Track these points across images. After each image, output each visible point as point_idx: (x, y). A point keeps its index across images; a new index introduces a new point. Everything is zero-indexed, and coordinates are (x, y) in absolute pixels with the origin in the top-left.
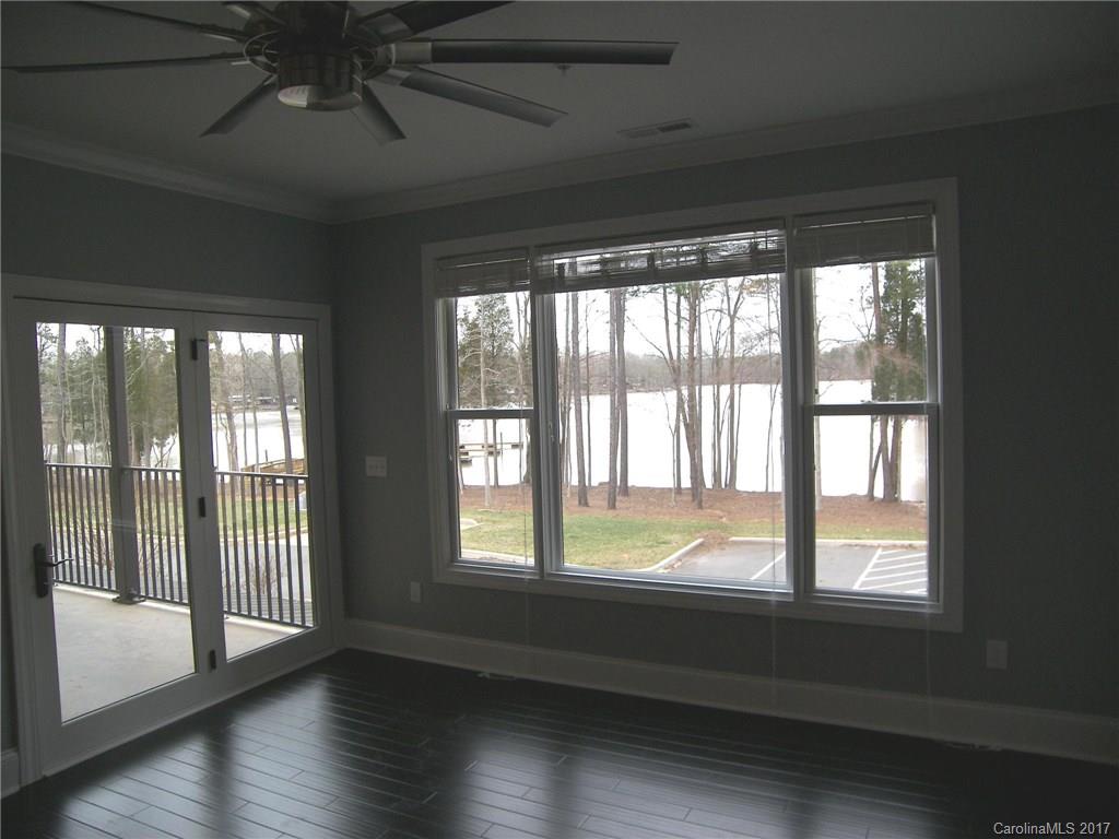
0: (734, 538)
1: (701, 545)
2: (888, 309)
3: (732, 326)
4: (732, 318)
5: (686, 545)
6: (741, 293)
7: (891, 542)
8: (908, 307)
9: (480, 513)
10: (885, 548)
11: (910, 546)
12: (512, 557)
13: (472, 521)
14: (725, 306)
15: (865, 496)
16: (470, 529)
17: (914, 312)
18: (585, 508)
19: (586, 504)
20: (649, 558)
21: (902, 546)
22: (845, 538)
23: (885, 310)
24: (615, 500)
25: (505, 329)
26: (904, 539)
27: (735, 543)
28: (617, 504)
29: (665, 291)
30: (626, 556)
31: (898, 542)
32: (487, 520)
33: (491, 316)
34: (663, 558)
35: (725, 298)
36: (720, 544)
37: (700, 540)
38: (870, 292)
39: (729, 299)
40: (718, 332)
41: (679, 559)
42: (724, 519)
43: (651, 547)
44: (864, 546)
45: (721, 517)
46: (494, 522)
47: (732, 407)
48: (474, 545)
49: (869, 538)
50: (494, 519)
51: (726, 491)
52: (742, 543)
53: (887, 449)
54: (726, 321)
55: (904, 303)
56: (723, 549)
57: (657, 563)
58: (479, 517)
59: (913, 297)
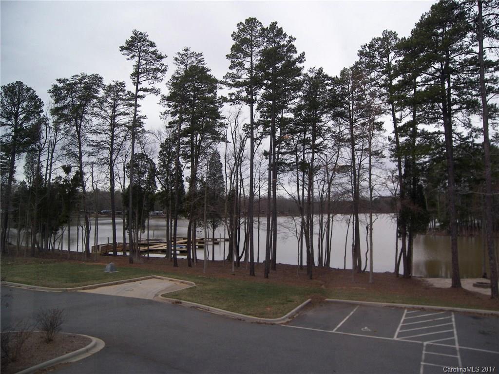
0: (327, 299)
1: (310, 302)
2: (406, 182)
3: (329, 188)
4: (330, 184)
5: (302, 303)
6: (334, 172)
7: (411, 306)
8: (416, 181)
9: (199, 278)
10: (409, 309)
11: (423, 308)
12: (208, 307)
13: (193, 283)
14: (326, 178)
15: (393, 273)
16: (191, 288)
17: (419, 183)
18: (253, 277)
19: (254, 275)
20: (281, 311)
21: (418, 309)
22: (387, 302)
23: (404, 182)
24: (269, 272)
25: (221, 185)
26: (419, 304)
27: (328, 302)
28: (269, 275)
29: (297, 170)
30: (269, 309)
31: (416, 306)
32: (201, 283)
33: (214, 179)
34: (289, 311)
35: (326, 174)
36: (320, 302)
37: (309, 300)
38: (397, 173)
39: (328, 175)
40: (323, 190)
41: (297, 312)
42: (323, 286)
43: (283, 304)
44: (397, 307)
45: (321, 285)
46: (204, 284)
47: (328, 227)
48: (190, 298)
49: (399, 303)
50: (205, 282)
51: (325, 269)
52: (332, 302)
53: (406, 251)
54: (327, 186)
55: (414, 179)
56: (322, 306)
57: (285, 314)
58: (197, 280)
59: (419, 176)
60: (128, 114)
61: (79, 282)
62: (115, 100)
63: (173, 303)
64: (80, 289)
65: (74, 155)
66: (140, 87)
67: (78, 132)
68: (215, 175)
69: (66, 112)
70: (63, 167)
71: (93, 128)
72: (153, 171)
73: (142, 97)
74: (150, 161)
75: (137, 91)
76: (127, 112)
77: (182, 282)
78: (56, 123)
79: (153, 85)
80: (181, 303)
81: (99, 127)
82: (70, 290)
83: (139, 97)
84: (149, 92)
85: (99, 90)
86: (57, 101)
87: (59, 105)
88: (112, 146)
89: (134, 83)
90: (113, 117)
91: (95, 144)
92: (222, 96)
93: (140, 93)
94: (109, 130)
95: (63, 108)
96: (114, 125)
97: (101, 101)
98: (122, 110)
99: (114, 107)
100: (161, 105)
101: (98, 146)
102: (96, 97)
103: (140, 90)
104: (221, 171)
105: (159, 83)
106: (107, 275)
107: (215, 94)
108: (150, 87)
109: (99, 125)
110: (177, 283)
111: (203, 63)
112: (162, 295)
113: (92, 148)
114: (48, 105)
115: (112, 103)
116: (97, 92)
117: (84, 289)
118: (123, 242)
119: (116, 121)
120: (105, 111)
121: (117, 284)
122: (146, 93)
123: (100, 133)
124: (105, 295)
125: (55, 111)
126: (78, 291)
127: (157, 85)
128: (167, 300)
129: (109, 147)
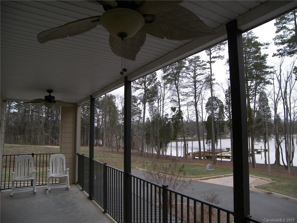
9: (271, 176)
16: (271, 183)
32: (276, 180)
46: (279, 181)
58: (271, 178)
60: (202, 74)
61: (195, 175)
62: (195, 67)
63: (266, 193)
64: (199, 180)
65: (175, 101)
66: (212, 56)
67: (177, 88)
68: (264, 107)
69: (169, 77)
70: (172, 108)
71: (183, 85)
72: (222, 107)
73: (214, 62)
74: (219, 101)
75: (211, 59)
76: (202, 73)
77: (261, 179)
78: (165, 84)
79: (219, 54)
80: (272, 194)
81: (187, 84)
82: (193, 180)
83: (212, 62)
84: (217, 59)
85: (186, 62)
86: (165, 72)
87: (165, 74)
88: (195, 94)
89: (208, 55)
90: (194, 77)
91: (184, 94)
92: (265, 54)
93: (213, 60)
94: (193, 85)
95: (168, 75)
96: (195, 82)
97: (187, 68)
98: (200, 72)
99: (195, 71)
100: (226, 66)
101: (187, 95)
102: (184, 67)
103: (212, 58)
104: (267, 104)
105: (223, 51)
106: (208, 171)
107: (260, 53)
108: (217, 55)
109: (187, 83)
110: (258, 179)
111: (252, 34)
112: (254, 187)
113: (183, 96)
114: (160, 75)
115: (193, 69)
116: (185, 63)
117: (201, 180)
118: (203, 151)
119: (196, 79)
120: (189, 74)
121: (218, 177)
122: (216, 59)
123: (187, 87)
124: (215, 184)
125: (164, 78)
126: (198, 181)
127: (221, 53)
128: (260, 190)
129: (194, 94)
